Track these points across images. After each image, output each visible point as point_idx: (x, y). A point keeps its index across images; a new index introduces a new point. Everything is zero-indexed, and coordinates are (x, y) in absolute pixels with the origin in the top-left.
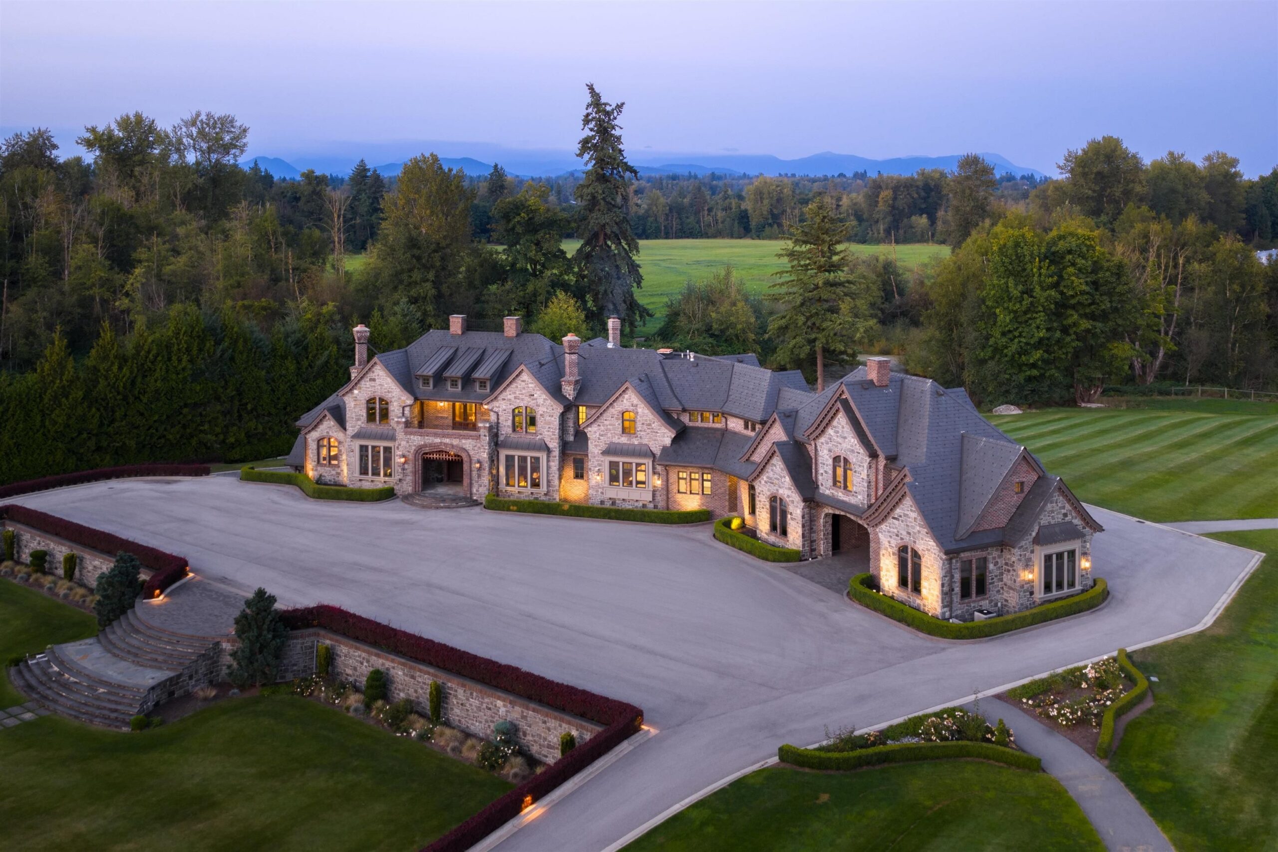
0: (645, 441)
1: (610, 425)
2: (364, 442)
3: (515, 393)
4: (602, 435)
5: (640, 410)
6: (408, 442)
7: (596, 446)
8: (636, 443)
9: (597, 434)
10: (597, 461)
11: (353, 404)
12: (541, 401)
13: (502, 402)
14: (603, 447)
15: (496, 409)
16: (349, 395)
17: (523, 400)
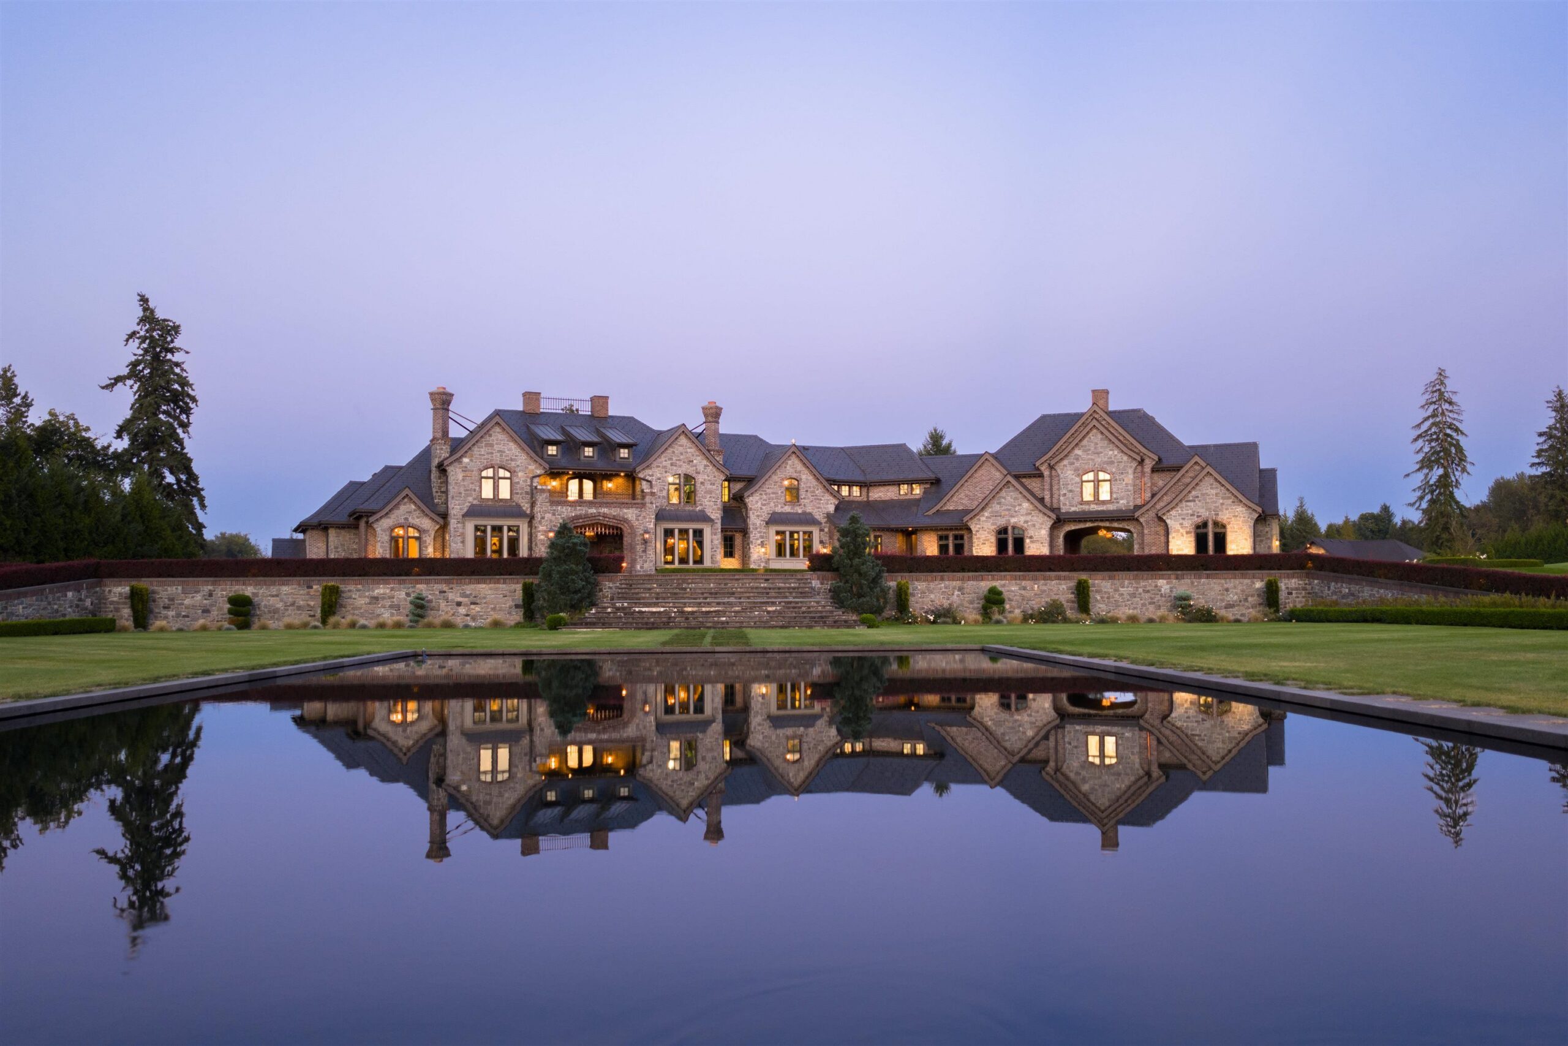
0: (809, 509)
1: (773, 493)
2: (481, 522)
3: (671, 459)
4: (764, 505)
5: (804, 477)
6: (554, 514)
7: (758, 516)
8: (800, 511)
9: (759, 504)
10: (760, 532)
11: (460, 476)
12: (701, 468)
13: (657, 470)
14: (766, 517)
15: (648, 478)
16: (456, 464)
17: (680, 466)
